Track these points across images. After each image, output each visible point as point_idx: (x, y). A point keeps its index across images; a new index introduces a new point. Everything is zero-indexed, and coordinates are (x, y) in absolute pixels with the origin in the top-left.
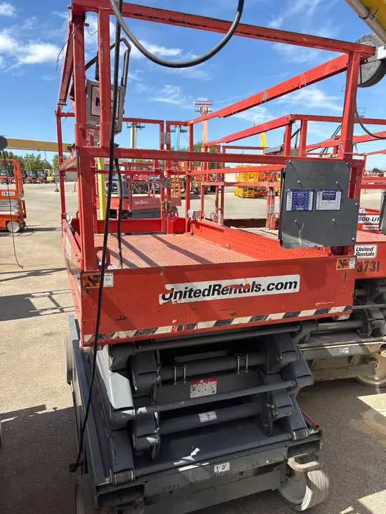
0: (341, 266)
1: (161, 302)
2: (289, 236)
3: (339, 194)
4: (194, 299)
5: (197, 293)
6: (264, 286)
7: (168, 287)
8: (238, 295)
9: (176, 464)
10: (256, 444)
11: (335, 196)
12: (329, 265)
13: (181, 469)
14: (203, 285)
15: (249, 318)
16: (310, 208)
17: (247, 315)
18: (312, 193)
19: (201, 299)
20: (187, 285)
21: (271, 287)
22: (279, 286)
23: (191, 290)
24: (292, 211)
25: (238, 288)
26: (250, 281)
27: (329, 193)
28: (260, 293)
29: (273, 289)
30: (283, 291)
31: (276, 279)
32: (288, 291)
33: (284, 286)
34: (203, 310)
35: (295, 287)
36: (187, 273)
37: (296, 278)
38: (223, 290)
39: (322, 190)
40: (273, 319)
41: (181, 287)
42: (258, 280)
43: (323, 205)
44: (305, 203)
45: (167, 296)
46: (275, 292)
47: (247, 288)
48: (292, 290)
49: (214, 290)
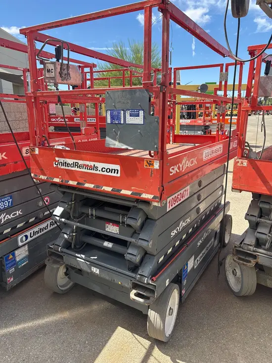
0: (148, 165)
1: (55, 166)
2: (111, 140)
3: (141, 113)
4: (67, 168)
5: (68, 165)
6: (100, 169)
7: (57, 159)
8: (86, 170)
9: (77, 255)
10: (115, 268)
11: (139, 114)
12: (139, 163)
13: (78, 259)
14: (70, 161)
15: (93, 185)
16: (122, 122)
17: (92, 183)
18: (122, 112)
19: (70, 168)
20: (64, 159)
21: (104, 170)
22: (108, 170)
23: (66, 163)
24: (111, 123)
25: (87, 166)
26: (92, 164)
27: (135, 112)
28: (98, 172)
29: (104, 171)
30: (110, 174)
31: (107, 166)
32: (113, 174)
33: (111, 171)
34: (71, 175)
35: (117, 173)
36: (63, 153)
37: (118, 167)
38: (79, 166)
39: (129, 110)
40: (106, 190)
41: (62, 160)
42: (97, 164)
43: (130, 120)
44: (119, 118)
45: (57, 163)
46: (105, 173)
47: (91, 168)
48: (115, 175)
49: (75, 165)
